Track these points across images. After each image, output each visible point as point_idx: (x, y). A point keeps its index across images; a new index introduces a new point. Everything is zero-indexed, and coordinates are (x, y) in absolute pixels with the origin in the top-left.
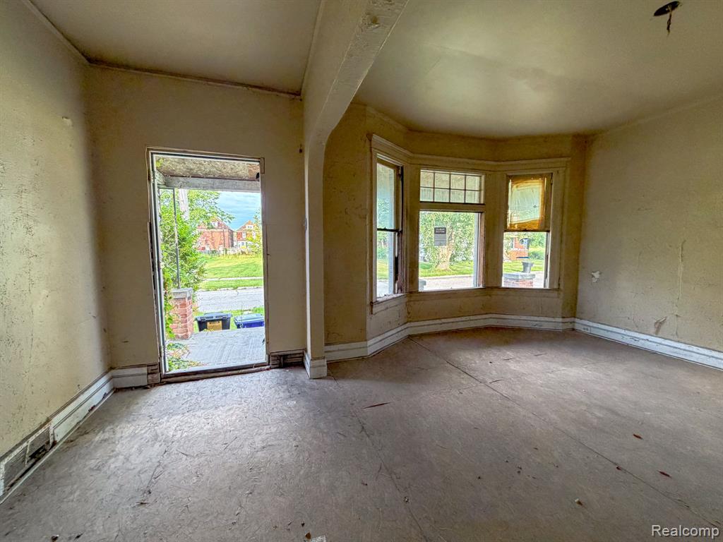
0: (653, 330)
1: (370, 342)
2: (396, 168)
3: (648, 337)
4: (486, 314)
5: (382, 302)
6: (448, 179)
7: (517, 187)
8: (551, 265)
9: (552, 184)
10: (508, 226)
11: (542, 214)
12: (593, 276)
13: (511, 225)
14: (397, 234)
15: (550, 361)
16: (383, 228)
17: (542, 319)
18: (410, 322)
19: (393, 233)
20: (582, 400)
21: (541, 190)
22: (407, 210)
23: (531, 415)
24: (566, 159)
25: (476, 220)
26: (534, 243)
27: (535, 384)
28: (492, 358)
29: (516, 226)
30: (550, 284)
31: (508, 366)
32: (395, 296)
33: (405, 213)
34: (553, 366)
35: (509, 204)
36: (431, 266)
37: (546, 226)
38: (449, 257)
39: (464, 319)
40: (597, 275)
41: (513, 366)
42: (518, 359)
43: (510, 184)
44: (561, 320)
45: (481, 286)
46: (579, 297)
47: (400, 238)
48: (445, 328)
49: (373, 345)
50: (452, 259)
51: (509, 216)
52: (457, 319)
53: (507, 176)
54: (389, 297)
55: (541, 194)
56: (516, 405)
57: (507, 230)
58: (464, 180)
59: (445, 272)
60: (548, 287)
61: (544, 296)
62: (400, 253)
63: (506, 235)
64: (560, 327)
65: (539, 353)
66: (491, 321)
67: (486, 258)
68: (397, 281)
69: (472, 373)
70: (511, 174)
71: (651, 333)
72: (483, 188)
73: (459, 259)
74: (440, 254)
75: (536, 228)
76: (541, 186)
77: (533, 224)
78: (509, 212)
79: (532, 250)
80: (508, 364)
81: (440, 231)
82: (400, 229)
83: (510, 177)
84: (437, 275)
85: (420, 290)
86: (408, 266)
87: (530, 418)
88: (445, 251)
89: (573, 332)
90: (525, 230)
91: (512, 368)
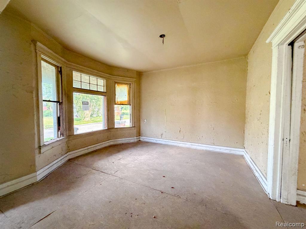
0: (160, 137)
1: (38, 173)
2: (57, 67)
3: (159, 139)
4: (109, 140)
5: (48, 145)
6: (89, 79)
7: (119, 87)
8: (132, 117)
9: (130, 88)
10: (116, 102)
11: (128, 98)
12: (144, 121)
13: (117, 102)
14: (58, 104)
15: (135, 156)
16: (48, 100)
17: (130, 138)
18: (70, 151)
19: (56, 103)
20: (147, 168)
21: (127, 89)
22: (65, 91)
23: (132, 183)
24: (135, 79)
25: (103, 99)
26: (123, 109)
27: (131, 167)
28: (114, 160)
29: (119, 102)
30: (132, 125)
31: (120, 162)
32: (58, 139)
33: (64, 93)
34: (136, 157)
35: (116, 93)
36: (81, 120)
37: (129, 103)
38: (90, 115)
39: (99, 144)
40: (145, 120)
41: (122, 162)
42: (123, 158)
43: (116, 85)
44: (136, 138)
45: (106, 128)
46: (141, 128)
47: (61, 106)
48: (90, 150)
49: (41, 174)
50: (91, 115)
51: (116, 98)
52: (96, 145)
53: (115, 82)
54: (54, 141)
55: (127, 91)
56: (126, 180)
57: (116, 104)
58: (96, 81)
59: (88, 122)
60: (131, 126)
61: (130, 130)
62: (61, 114)
63: (115, 106)
64: (136, 140)
65: (130, 153)
66: (111, 142)
67: (108, 116)
68: (60, 131)
69: (105, 171)
70: (116, 81)
71: (160, 138)
72: (105, 85)
73: (94, 116)
74: (85, 114)
75: (126, 104)
76: (127, 88)
77: (125, 102)
78: (116, 97)
79: (123, 111)
80: (120, 161)
81: (85, 103)
82: (61, 101)
83: (115, 83)
84: (84, 123)
85: (75, 134)
86: (67, 121)
87: (131, 184)
88: (88, 112)
89: (140, 142)
90: (123, 104)
91: (122, 163)
